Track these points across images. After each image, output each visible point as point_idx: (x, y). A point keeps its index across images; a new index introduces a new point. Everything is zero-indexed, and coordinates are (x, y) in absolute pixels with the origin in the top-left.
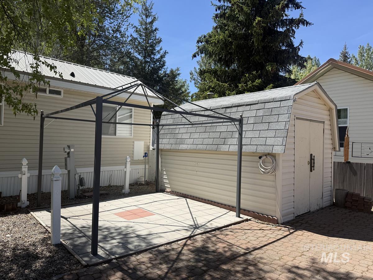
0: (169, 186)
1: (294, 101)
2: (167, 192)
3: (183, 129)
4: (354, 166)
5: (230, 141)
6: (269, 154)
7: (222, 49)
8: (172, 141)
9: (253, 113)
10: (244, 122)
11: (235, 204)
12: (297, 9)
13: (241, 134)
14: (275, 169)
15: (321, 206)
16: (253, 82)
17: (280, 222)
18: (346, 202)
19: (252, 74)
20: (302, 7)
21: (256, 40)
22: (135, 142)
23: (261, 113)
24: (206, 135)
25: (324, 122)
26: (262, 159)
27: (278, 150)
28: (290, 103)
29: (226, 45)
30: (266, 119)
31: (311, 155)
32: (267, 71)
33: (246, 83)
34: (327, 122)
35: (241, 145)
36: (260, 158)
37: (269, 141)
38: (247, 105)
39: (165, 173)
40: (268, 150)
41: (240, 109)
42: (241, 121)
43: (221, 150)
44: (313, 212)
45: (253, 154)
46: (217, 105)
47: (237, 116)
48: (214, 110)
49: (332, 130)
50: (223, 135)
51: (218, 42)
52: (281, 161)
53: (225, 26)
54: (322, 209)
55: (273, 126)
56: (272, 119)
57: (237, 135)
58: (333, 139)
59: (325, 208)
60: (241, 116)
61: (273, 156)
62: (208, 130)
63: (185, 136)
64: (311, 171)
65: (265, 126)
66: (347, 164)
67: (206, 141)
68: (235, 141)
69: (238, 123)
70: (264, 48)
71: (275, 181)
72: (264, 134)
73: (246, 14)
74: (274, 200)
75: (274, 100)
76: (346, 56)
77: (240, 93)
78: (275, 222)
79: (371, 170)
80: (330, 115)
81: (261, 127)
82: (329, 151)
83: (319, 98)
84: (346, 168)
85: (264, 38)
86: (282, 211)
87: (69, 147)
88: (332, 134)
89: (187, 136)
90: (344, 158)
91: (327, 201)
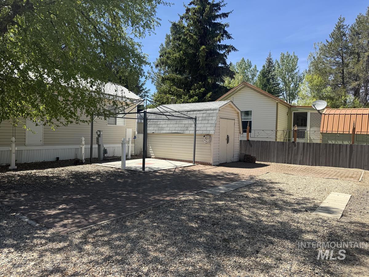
0: (154, 155)
1: (219, 110)
2: (152, 158)
3: (162, 122)
4: (251, 142)
5: (190, 129)
6: (208, 135)
7: (178, 63)
8: (155, 129)
9: (201, 115)
10: (197, 119)
11: (192, 160)
12: (229, 39)
13: (195, 125)
14: (210, 141)
15: (233, 161)
16: (200, 89)
17: (212, 165)
18: (245, 159)
19: (199, 84)
20: (232, 38)
21: (201, 60)
22: (127, 129)
23: (205, 115)
24: (177, 125)
25: (235, 119)
26: (205, 137)
27: (212, 132)
28: (217, 111)
29: (181, 60)
30: (207, 118)
31: (228, 135)
32: (209, 82)
33: (195, 90)
34: (236, 120)
35: (195, 131)
36: (204, 136)
37: (208, 129)
38: (198, 111)
39: (150, 147)
40: (208, 133)
41: (195, 112)
42: (195, 119)
43: (186, 133)
44: (228, 163)
45: (201, 135)
46: (183, 109)
47: (194, 116)
48: (181, 112)
49: (239, 123)
50: (187, 126)
51: (175, 58)
52: (213, 137)
53: (180, 46)
54: (233, 162)
55: (210, 122)
56: (210, 118)
57: (194, 126)
58: (239, 128)
59: (235, 162)
60: (196, 117)
61: (209, 135)
62: (178, 123)
63: (164, 126)
64: (227, 143)
65: (206, 122)
66: (248, 141)
67: (177, 129)
68: (193, 129)
69: (194, 120)
70: (206, 65)
71: (210, 147)
72: (206, 125)
73: (195, 40)
74: (210, 155)
75: (210, 110)
76: (270, 62)
77: (191, 97)
78: (210, 165)
79: (258, 144)
80: (238, 116)
81: (204, 122)
82: (237, 134)
83: (232, 108)
84: (247, 144)
85: (207, 59)
86: (213, 160)
87: (100, 131)
88: (239, 125)
89: (166, 126)
90: (246, 138)
91: (236, 159)
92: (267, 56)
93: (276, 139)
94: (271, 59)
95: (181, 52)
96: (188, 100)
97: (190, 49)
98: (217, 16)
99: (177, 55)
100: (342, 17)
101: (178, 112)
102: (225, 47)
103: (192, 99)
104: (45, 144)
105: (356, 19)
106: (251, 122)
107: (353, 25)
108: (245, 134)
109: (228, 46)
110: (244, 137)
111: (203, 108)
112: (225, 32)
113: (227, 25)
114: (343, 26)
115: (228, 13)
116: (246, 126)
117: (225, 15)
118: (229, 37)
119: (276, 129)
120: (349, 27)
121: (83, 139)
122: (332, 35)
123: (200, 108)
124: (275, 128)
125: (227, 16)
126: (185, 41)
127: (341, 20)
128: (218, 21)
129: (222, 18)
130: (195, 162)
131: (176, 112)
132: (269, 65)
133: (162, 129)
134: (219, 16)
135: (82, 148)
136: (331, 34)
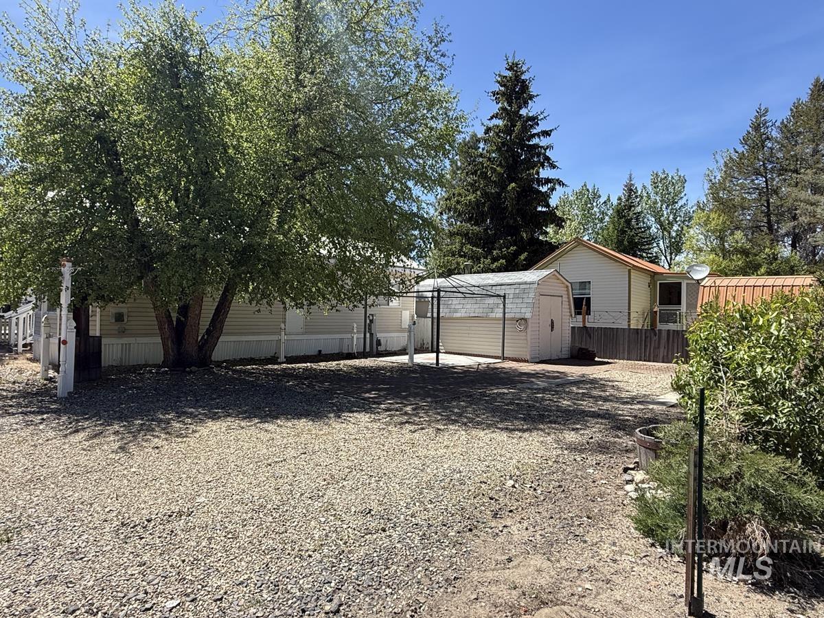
0: (443, 348)
1: (539, 285)
2: (441, 353)
3: (455, 301)
4: (589, 329)
5: (496, 310)
6: (523, 319)
7: (473, 209)
8: (446, 311)
9: (512, 291)
10: (507, 297)
11: (500, 355)
12: (553, 169)
13: (504, 306)
14: (526, 328)
15: (560, 357)
16: (508, 248)
17: (529, 361)
18: (579, 354)
19: (507, 240)
20: (558, 168)
21: (510, 204)
22: (403, 311)
23: (517, 291)
24: (477, 306)
25: (562, 296)
26: (519, 322)
27: (528, 315)
28: (536, 286)
29: (478, 203)
30: (521, 296)
31: (552, 320)
32: (522, 237)
33: (500, 249)
34: (565, 296)
35: (504, 313)
36: (517, 321)
37: (523, 310)
38: (507, 285)
40: (522, 316)
41: (503, 287)
42: (504, 297)
43: (490, 317)
44: (553, 360)
45: (512, 319)
46: (485, 282)
47: (502, 293)
48: (482, 287)
49: (569, 301)
50: (491, 306)
51: (469, 202)
52: (530, 322)
54: (560, 359)
55: (525, 300)
56: (525, 295)
57: (502, 306)
58: (570, 308)
59: (563, 359)
61: (525, 320)
62: (478, 302)
63: (457, 307)
64: (552, 331)
65: (520, 300)
66: (584, 328)
67: (477, 311)
68: (501, 310)
70: (518, 210)
71: (526, 336)
72: (519, 305)
73: (499, 174)
74: (526, 348)
75: (526, 283)
76: (630, 190)
77: (494, 260)
78: (526, 361)
79: (600, 332)
80: (568, 291)
81: (517, 301)
82: (567, 318)
83: (558, 279)
84: (582, 332)
85: (518, 201)
86: (530, 355)
87: (372, 315)
88: (570, 305)
89: (461, 306)
90: (582, 323)
91: (565, 353)
92: (625, 181)
93: (629, 325)
94: (633, 185)
95: (479, 193)
96: (489, 265)
97: (492, 186)
98: (533, 136)
99: (471, 197)
100: (763, 108)
101: (478, 287)
102: (548, 181)
103: (496, 264)
104: (306, 333)
105: (791, 110)
106: (588, 300)
107: (785, 120)
108: (580, 318)
109: (553, 179)
110: (578, 321)
111: (515, 281)
112: (548, 159)
113: (549, 147)
114: (766, 123)
115: (551, 131)
116: (581, 305)
117: (546, 133)
118: (553, 166)
119: (629, 309)
120: (778, 124)
121: (355, 326)
122: (745, 141)
123: (511, 281)
124: (627, 308)
125: (549, 135)
126: (484, 176)
127: (762, 113)
128: (535, 141)
129: (542, 138)
130: (504, 358)
131: (475, 286)
132: (629, 196)
133: (456, 311)
134: (538, 135)
135: (353, 337)
136: (744, 139)
